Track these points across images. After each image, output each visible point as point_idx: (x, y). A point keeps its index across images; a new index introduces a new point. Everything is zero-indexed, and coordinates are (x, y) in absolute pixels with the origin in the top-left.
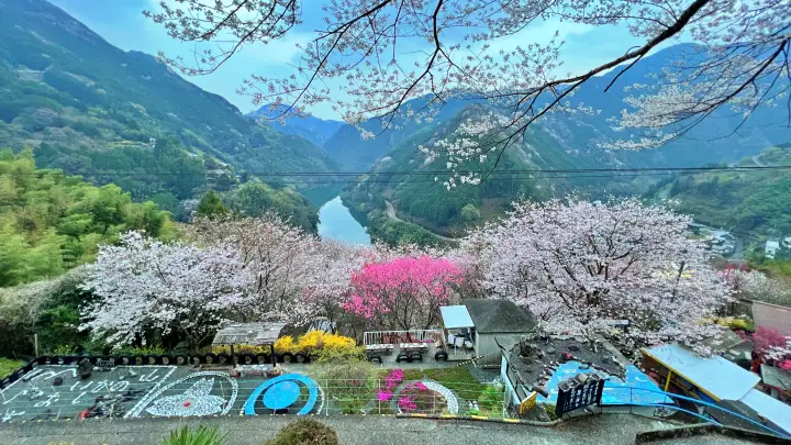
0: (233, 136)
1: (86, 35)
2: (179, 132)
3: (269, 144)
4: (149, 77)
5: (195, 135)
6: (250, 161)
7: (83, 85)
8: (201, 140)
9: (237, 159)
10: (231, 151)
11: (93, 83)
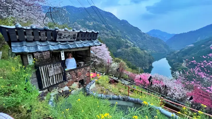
0: (137, 37)
1: (115, 17)
2: (125, 35)
3: (147, 39)
4: (123, 24)
5: (128, 37)
6: (140, 44)
7: (110, 26)
8: (129, 38)
9: (136, 43)
10: (135, 41)
11: (112, 26)
